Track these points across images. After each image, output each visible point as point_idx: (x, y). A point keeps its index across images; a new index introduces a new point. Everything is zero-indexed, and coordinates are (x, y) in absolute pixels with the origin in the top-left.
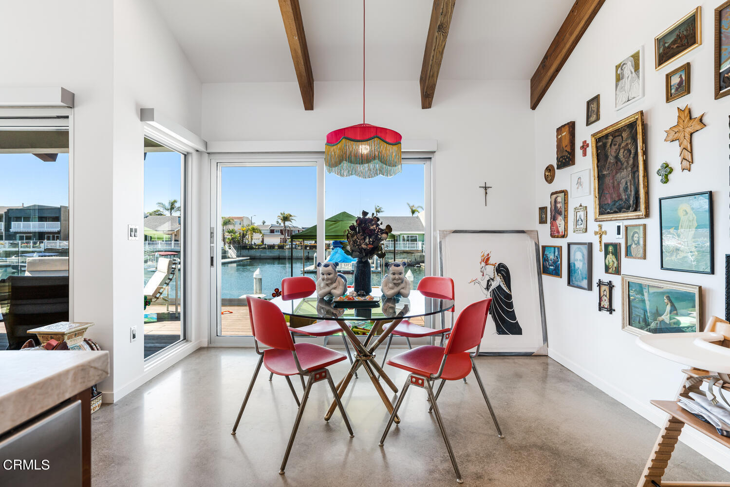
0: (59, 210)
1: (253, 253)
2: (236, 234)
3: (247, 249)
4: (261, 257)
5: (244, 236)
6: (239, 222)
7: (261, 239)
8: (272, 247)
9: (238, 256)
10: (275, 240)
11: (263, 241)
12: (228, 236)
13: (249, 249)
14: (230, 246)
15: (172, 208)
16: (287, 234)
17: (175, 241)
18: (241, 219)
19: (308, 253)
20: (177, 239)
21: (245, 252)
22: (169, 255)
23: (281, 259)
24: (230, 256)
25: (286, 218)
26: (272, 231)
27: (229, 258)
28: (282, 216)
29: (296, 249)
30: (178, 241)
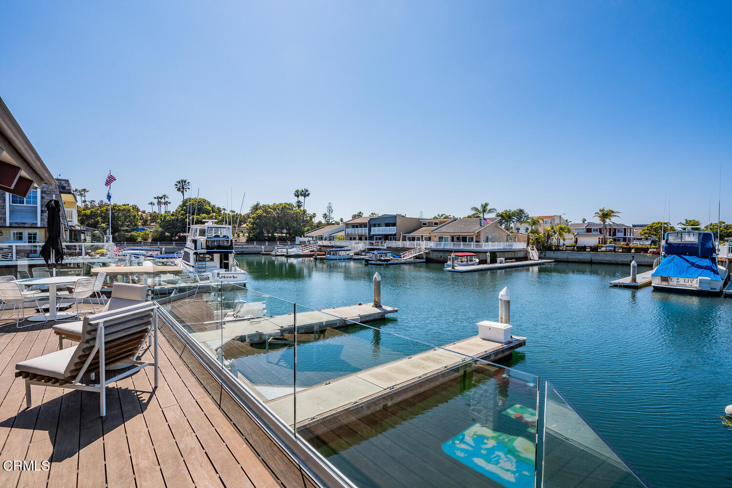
0: (395, 217)
1: (559, 255)
2: (541, 234)
3: (552, 250)
4: (569, 260)
5: (549, 236)
6: (550, 222)
7: (574, 240)
8: (583, 249)
9: (540, 258)
10: (591, 241)
11: (576, 242)
12: (533, 237)
13: (554, 251)
14: (533, 247)
15: (484, 211)
16: (608, 234)
17: (476, 242)
18: (552, 218)
19: (633, 257)
20: (478, 240)
21: (549, 254)
22: (466, 256)
23: (595, 263)
24: (532, 258)
25: (605, 215)
26: (589, 230)
27: (531, 260)
28: (601, 213)
29: (616, 252)
30: (478, 242)
